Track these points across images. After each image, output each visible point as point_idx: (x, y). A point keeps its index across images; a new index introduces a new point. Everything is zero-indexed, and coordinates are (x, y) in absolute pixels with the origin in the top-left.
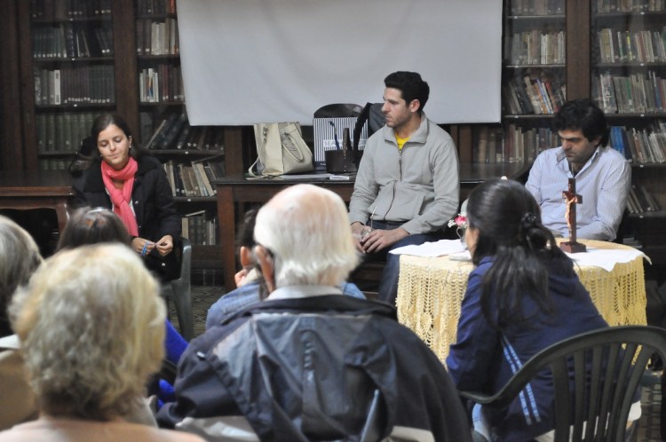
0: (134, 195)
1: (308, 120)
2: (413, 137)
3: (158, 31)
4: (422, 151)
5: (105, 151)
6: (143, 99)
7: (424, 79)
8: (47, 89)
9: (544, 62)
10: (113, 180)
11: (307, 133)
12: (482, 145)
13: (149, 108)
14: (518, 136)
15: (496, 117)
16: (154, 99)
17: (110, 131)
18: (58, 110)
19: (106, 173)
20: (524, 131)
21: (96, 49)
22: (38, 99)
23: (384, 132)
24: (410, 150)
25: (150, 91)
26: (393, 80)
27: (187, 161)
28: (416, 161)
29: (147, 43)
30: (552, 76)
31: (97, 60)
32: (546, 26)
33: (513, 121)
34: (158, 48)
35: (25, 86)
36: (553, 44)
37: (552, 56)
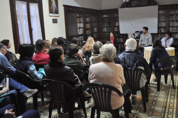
0: (113, 41)
1: (134, 33)
2: (146, 34)
3: (117, 23)
4: (147, 36)
5: (111, 36)
6: (115, 31)
7: (148, 27)
8: (104, 30)
9: (163, 26)
10: (111, 39)
11: (134, 34)
12: (155, 36)
13: (116, 32)
14: (159, 35)
15: (157, 32)
16: (116, 31)
17: (111, 34)
18: (106, 32)
19: (111, 38)
20: (160, 34)
21: (110, 25)
22: (103, 31)
23: (143, 34)
24: (146, 36)
25: (116, 30)
26: (144, 28)
27: (120, 38)
28: (147, 37)
29: (115, 24)
30: (164, 28)
31: (110, 26)
32: (163, 22)
33: (159, 33)
34: (117, 25)
35: (102, 30)
36: (164, 24)
37: (164, 25)
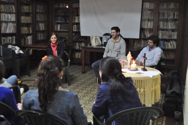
2: (117, 41)
3: (77, 18)
6: (74, 30)
8: (57, 28)
9: (149, 27)
12: (136, 42)
13: (74, 32)
14: (143, 41)
15: (138, 37)
16: (76, 31)
18: (60, 32)
20: (144, 41)
21: (66, 21)
22: (55, 30)
24: (116, 43)
25: (75, 29)
28: (117, 45)
30: (150, 30)
31: (66, 23)
32: (149, 20)
33: (142, 38)
34: (76, 21)
35: (53, 27)
36: (151, 24)
